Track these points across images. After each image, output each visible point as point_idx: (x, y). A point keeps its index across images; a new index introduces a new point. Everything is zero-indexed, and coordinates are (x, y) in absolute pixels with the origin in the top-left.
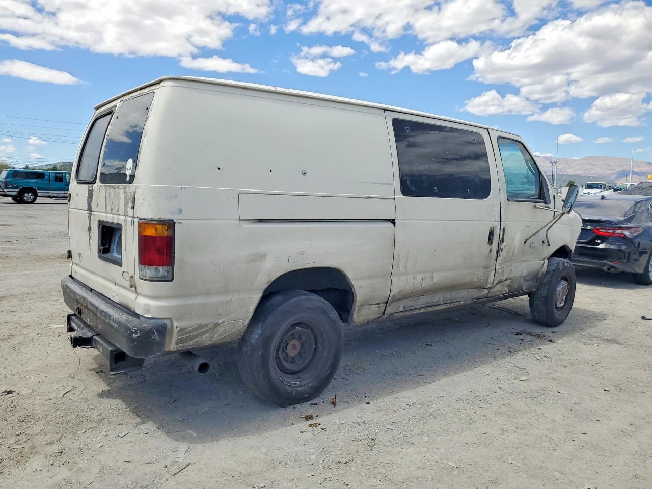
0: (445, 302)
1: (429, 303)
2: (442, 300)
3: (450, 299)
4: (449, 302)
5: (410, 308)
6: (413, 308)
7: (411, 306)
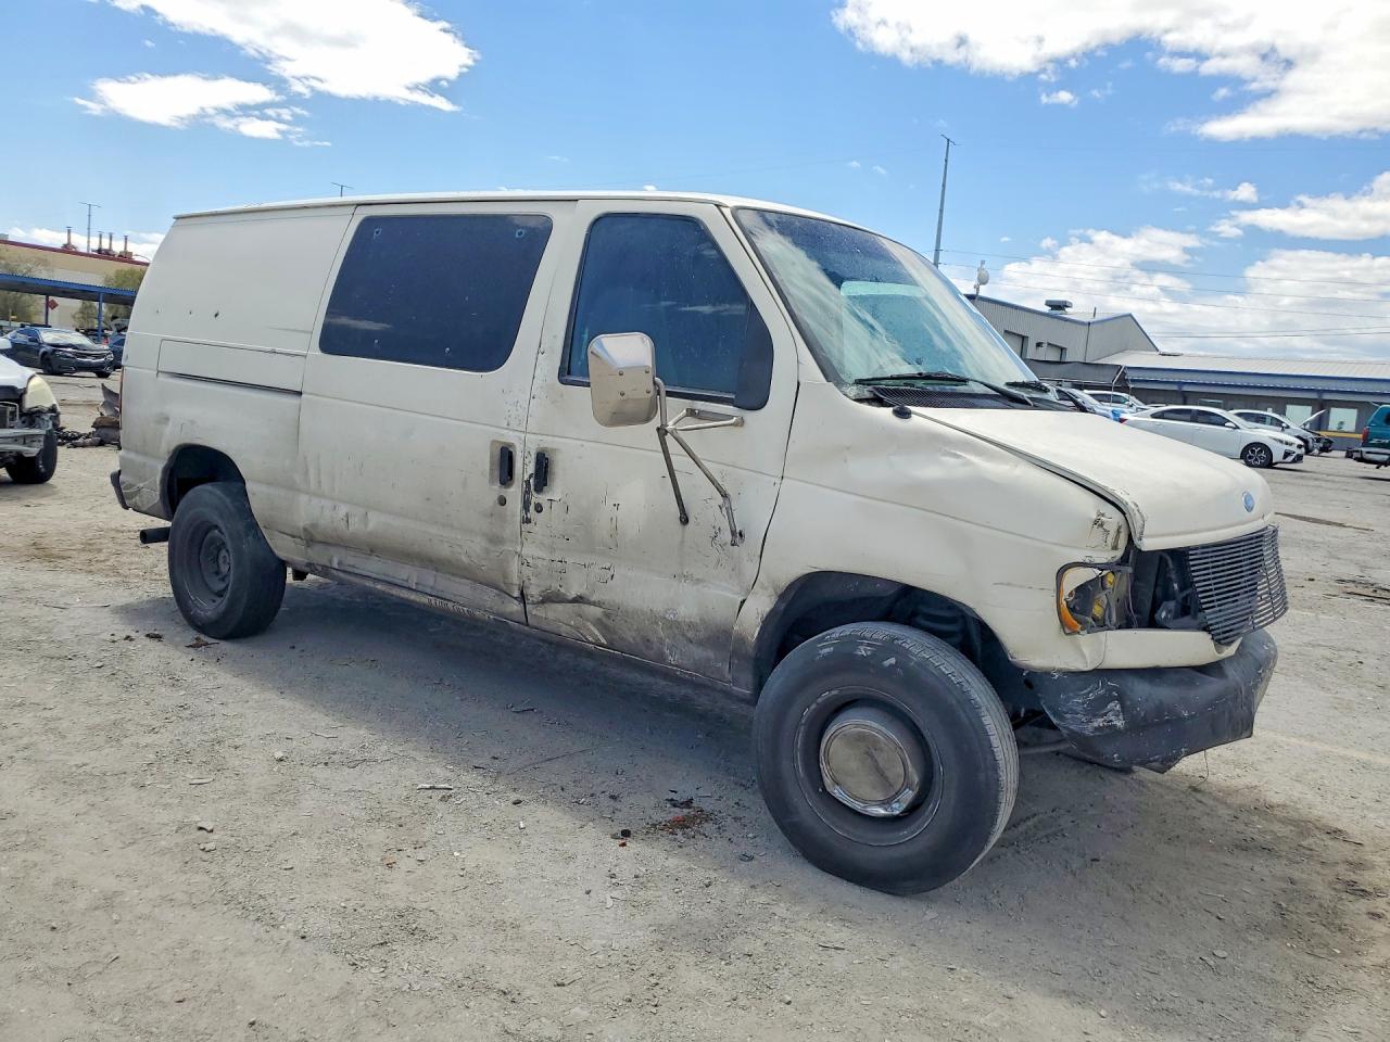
0: (420, 588)
1: (388, 576)
2: (415, 581)
3: (432, 588)
4: (428, 591)
5: (350, 569)
6: (357, 571)
7: (353, 566)
